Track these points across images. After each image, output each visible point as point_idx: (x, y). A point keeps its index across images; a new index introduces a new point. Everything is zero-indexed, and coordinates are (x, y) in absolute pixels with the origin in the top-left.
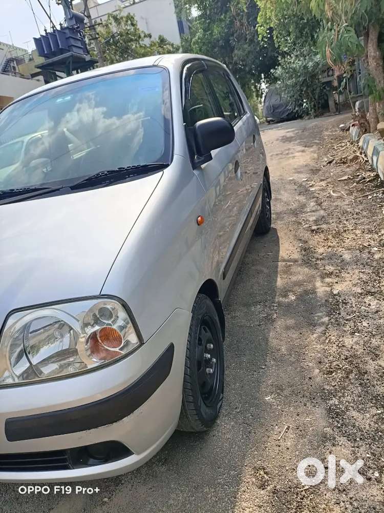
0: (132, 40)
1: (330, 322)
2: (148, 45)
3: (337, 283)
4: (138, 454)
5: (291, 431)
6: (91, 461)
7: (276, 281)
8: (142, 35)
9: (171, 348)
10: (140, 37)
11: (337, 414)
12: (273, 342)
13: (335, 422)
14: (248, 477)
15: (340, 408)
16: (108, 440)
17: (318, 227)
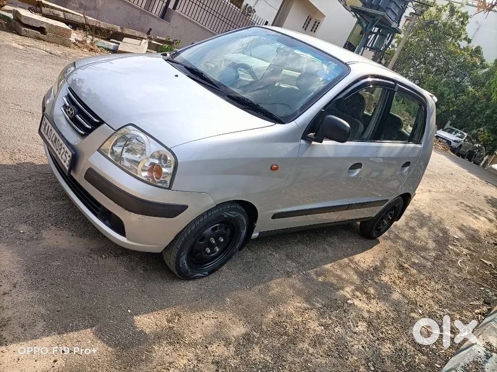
0: (450, 35)
1: (318, 309)
2: (462, 47)
3: (360, 300)
4: (128, 239)
5: (216, 320)
6: (108, 222)
7: (326, 264)
8: (463, 36)
9: (185, 208)
10: (460, 36)
11: (248, 340)
12: (273, 284)
13: (242, 341)
14: (168, 312)
15: (254, 339)
16: (120, 217)
17: (409, 267)
